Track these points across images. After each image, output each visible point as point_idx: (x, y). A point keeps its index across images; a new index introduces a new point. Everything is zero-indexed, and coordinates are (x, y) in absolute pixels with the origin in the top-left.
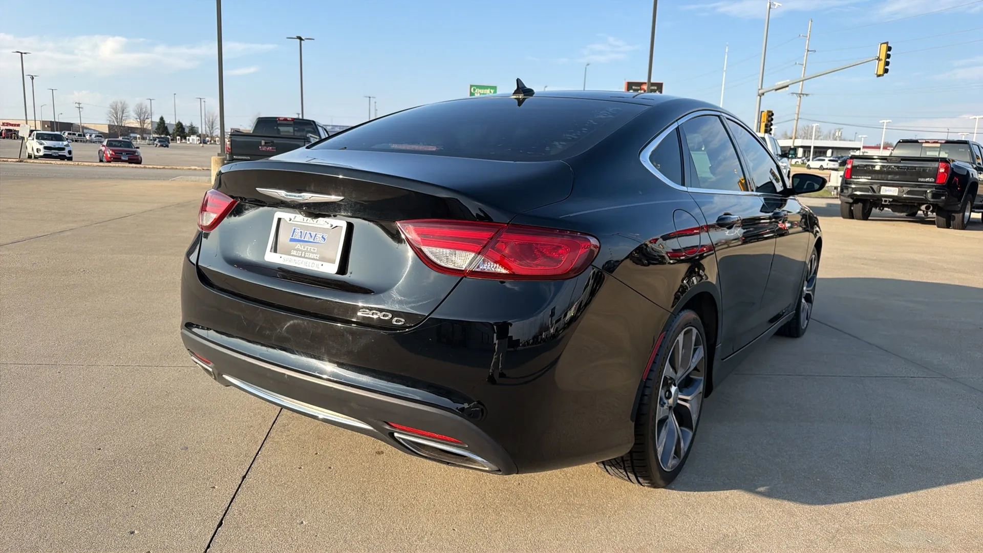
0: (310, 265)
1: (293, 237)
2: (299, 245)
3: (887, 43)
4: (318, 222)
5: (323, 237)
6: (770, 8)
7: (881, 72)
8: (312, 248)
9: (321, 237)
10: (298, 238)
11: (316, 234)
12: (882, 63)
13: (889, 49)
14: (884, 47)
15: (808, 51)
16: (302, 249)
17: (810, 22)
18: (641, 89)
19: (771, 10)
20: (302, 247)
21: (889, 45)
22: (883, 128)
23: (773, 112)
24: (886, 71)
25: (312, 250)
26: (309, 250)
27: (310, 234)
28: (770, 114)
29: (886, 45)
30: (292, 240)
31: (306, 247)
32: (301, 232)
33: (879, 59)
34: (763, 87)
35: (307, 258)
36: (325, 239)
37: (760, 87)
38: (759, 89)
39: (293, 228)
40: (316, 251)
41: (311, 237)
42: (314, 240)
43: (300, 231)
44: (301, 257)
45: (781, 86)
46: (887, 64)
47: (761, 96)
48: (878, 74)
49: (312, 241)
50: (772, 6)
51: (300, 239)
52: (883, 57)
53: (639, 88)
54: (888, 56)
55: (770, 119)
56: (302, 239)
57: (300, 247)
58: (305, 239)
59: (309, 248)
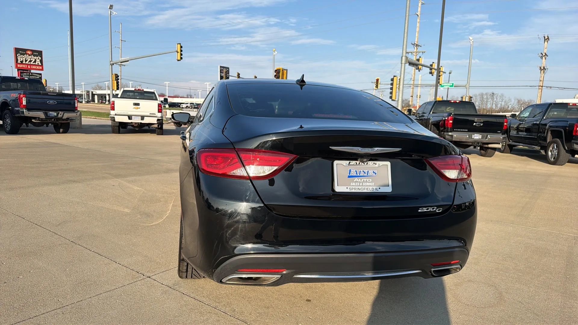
0: (371, 189)
1: (351, 175)
2: (357, 179)
3: (180, 44)
4: (368, 164)
5: (373, 172)
6: (111, 14)
7: (179, 59)
8: (368, 180)
9: (372, 172)
10: (354, 175)
11: (368, 171)
12: (179, 54)
13: (181, 47)
14: (179, 46)
15: (122, 41)
16: (360, 181)
17: (121, 24)
18: (26, 54)
19: (111, 15)
20: (360, 180)
21: (181, 45)
22: (166, 86)
23: (118, 75)
24: (181, 58)
25: (368, 181)
26: (365, 181)
27: (364, 171)
28: (117, 76)
29: (179, 45)
30: (349, 177)
31: (363, 180)
32: (356, 171)
33: (177, 52)
34: (113, 60)
35: (364, 186)
36: (376, 174)
37: (111, 60)
38: (111, 61)
39: (349, 169)
40: (371, 181)
41: (365, 173)
42: (367, 174)
43: (354, 171)
44: (360, 186)
45: (124, 60)
46: (181, 55)
47: (112, 65)
48: (178, 59)
49: (366, 175)
50: (111, 13)
51: (356, 175)
52: (179, 51)
53: (25, 53)
54: (181, 51)
55: (117, 79)
56: (358, 175)
57: (358, 180)
58: (361, 175)
59: (365, 180)
